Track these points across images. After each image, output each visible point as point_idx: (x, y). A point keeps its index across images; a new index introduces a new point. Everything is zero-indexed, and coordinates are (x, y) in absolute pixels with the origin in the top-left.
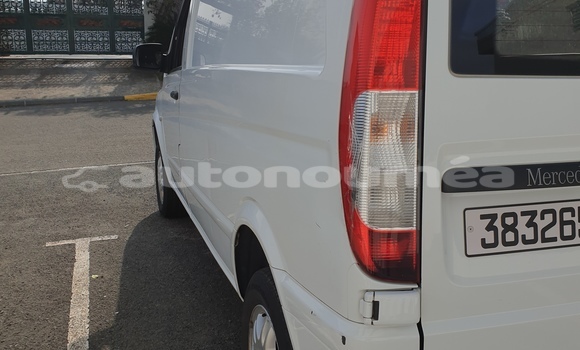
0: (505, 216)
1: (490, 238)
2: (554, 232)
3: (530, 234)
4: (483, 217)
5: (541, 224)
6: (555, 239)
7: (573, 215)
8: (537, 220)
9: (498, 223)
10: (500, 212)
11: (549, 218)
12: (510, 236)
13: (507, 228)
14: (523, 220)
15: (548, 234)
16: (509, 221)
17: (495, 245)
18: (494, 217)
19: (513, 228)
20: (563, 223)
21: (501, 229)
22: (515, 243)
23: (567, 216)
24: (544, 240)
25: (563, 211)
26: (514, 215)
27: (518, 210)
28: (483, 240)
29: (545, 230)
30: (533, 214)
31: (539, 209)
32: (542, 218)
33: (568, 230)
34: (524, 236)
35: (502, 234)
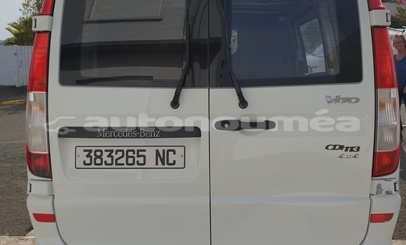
0: (96, 151)
1: (88, 161)
2: (123, 161)
3: (109, 160)
4: (85, 151)
5: (115, 157)
6: (123, 164)
7: (134, 153)
8: (113, 154)
9: (92, 154)
10: (94, 149)
11: (120, 154)
12: (98, 161)
13: (97, 157)
14: (105, 154)
15: (119, 162)
16: (98, 154)
17: (90, 164)
18: (91, 151)
19: (100, 157)
20: (128, 157)
21: (94, 157)
22: (101, 164)
23: (130, 154)
24: (117, 164)
25: (128, 151)
26: (101, 151)
27: (103, 149)
28: (84, 162)
29: (117, 160)
30: (112, 151)
31: (115, 149)
32: (116, 153)
33: (130, 161)
34: (106, 161)
35: (94, 159)
